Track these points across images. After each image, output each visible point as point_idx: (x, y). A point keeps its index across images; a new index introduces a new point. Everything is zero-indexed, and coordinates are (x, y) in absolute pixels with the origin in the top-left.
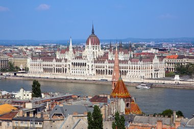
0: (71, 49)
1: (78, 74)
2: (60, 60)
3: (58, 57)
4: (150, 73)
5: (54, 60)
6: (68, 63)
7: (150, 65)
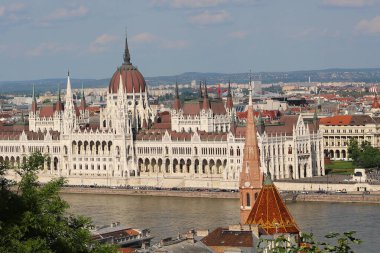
0: (69, 106)
1: (90, 171)
2: (40, 136)
3: (33, 127)
4: (287, 164)
5: (24, 135)
6: (61, 143)
7: (287, 144)
